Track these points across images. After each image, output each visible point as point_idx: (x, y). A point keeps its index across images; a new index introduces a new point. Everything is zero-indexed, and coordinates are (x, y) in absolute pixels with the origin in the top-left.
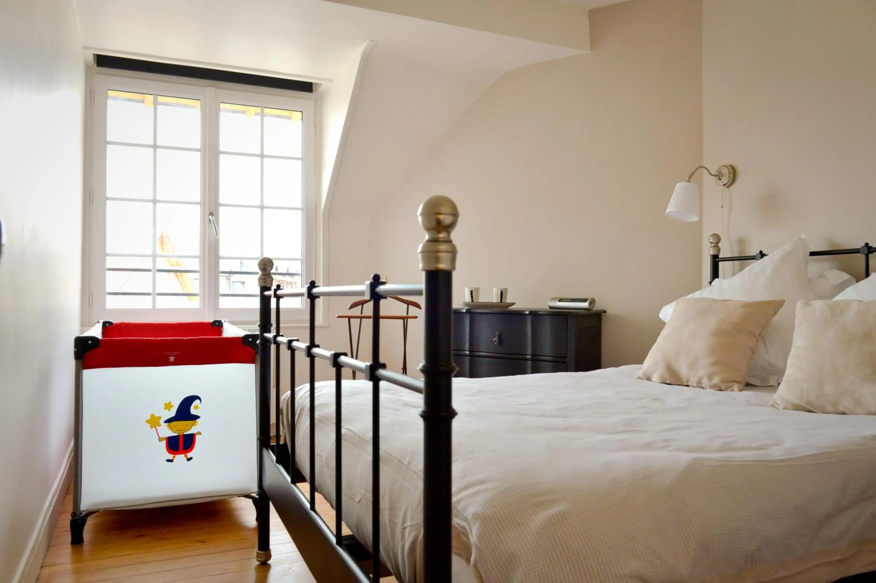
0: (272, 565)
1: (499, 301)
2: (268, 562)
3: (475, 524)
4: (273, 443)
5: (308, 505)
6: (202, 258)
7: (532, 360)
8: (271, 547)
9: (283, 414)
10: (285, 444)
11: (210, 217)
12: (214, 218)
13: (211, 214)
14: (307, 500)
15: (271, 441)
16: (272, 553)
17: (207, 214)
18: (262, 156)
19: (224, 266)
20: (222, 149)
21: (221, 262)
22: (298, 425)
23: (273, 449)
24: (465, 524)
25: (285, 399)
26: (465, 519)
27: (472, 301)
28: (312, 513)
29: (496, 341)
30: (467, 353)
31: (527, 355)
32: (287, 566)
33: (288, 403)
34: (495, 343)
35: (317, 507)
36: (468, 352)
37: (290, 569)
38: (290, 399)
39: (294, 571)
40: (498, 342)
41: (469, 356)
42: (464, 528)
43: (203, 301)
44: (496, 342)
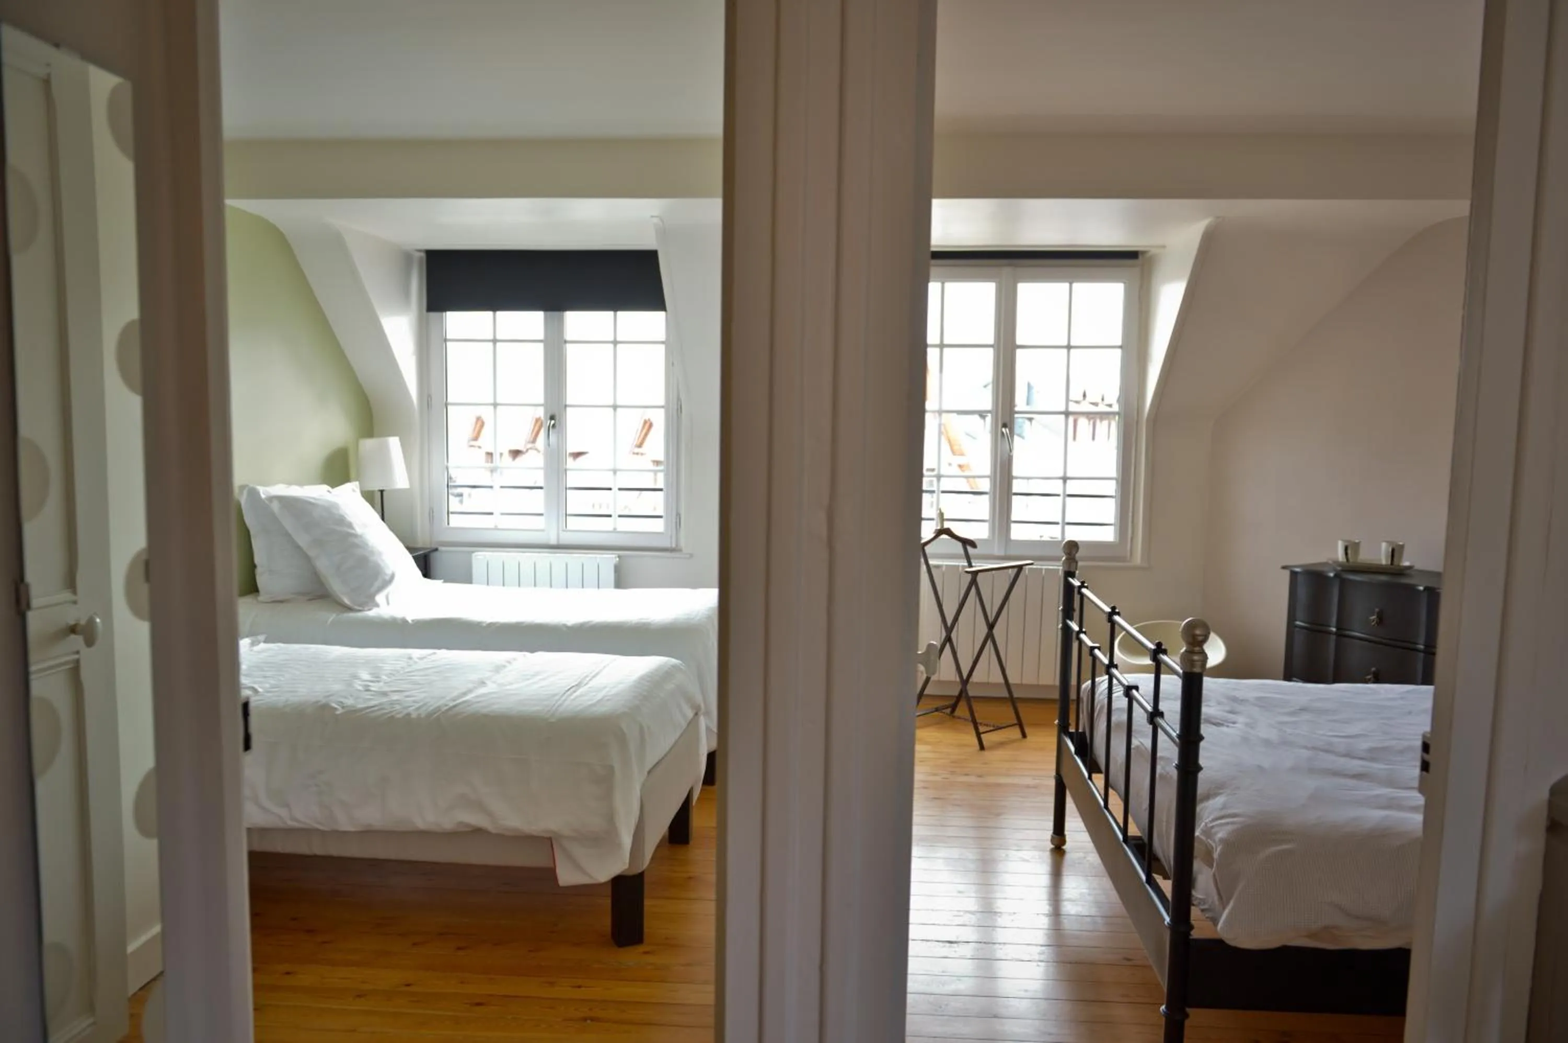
0: (1067, 850)
1: (1389, 563)
2: (1064, 847)
3: (1219, 845)
4: (1072, 730)
5: (1102, 803)
6: (993, 478)
7: (1424, 652)
8: (1066, 833)
9: (1083, 702)
10: (1084, 733)
11: (1004, 430)
12: (1007, 430)
13: (1005, 426)
14: (1101, 797)
15: (1070, 727)
16: (1068, 839)
17: (1000, 425)
18: (1069, 347)
19: (1017, 486)
20: (1019, 342)
21: (1015, 482)
22: (1097, 722)
23: (1071, 736)
24: (1214, 845)
25: (1086, 689)
26: (1214, 841)
27: (1348, 560)
28: (1106, 811)
29: (1373, 621)
30: (1332, 631)
31: (1418, 644)
32: (1081, 855)
33: (1088, 695)
34: (1373, 624)
35: (1110, 807)
36: (1334, 629)
37: (1085, 858)
38: (1090, 691)
39: (1088, 861)
40: (1377, 623)
41: (1336, 634)
42: (1212, 848)
43: (992, 529)
44: (1375, 622)
